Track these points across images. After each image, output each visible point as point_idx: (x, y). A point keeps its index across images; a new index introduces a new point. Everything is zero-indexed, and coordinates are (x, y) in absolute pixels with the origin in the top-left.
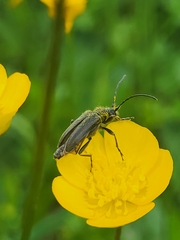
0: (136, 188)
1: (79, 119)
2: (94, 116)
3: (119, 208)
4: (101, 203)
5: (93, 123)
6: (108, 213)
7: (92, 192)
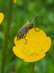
0: (39, 49)
1: (22, 28)
2: (27, 26)
3: (34, 56)
4: (28, 55)
5: (27, 28)
6: (31, 58)
7: (25, 51)
